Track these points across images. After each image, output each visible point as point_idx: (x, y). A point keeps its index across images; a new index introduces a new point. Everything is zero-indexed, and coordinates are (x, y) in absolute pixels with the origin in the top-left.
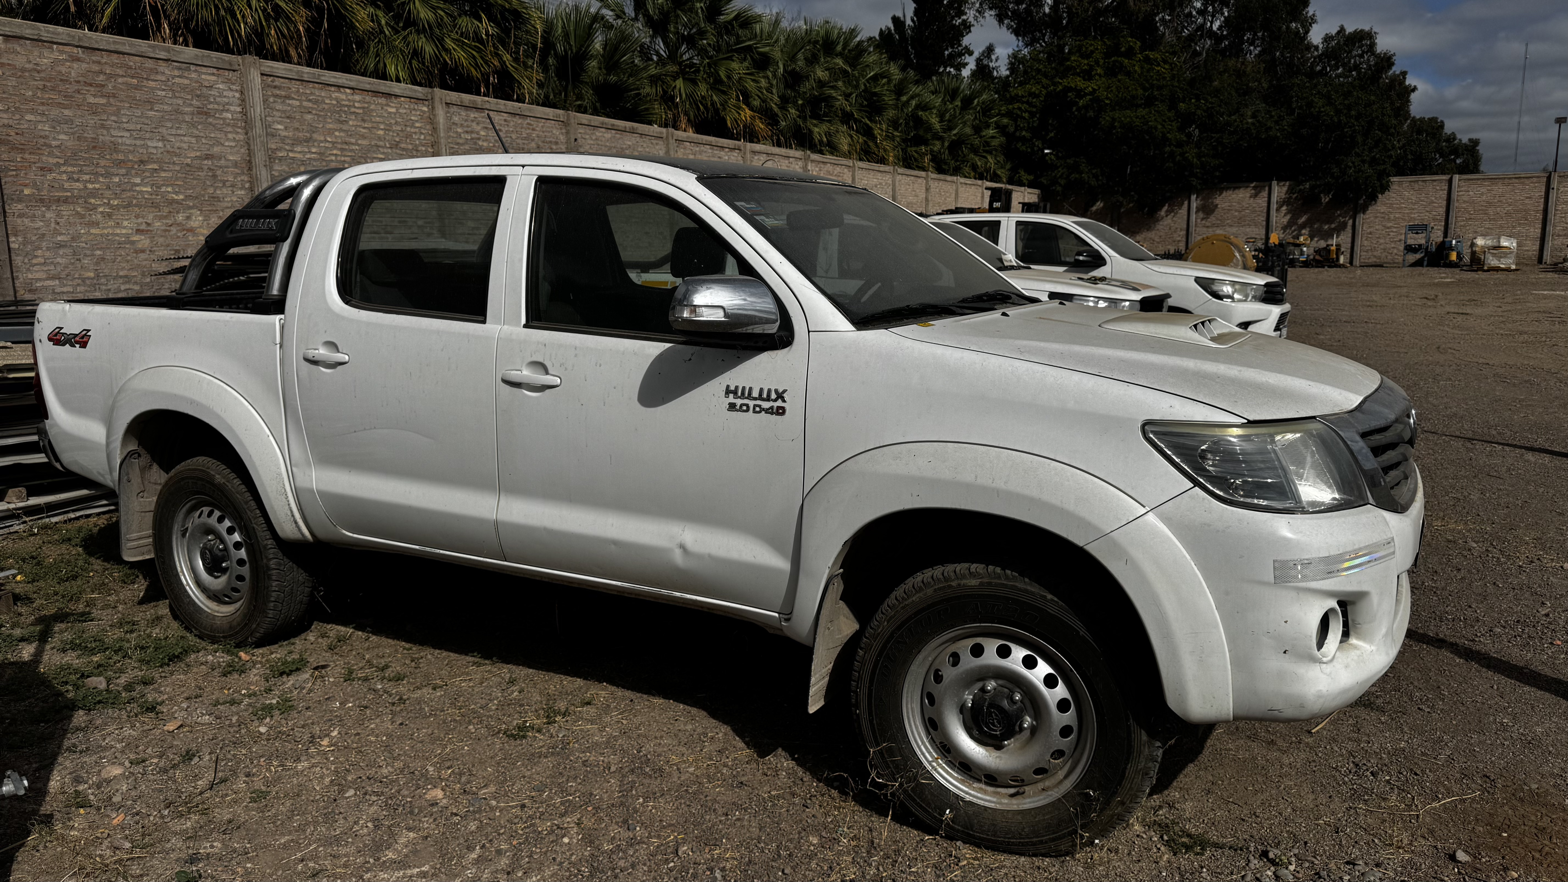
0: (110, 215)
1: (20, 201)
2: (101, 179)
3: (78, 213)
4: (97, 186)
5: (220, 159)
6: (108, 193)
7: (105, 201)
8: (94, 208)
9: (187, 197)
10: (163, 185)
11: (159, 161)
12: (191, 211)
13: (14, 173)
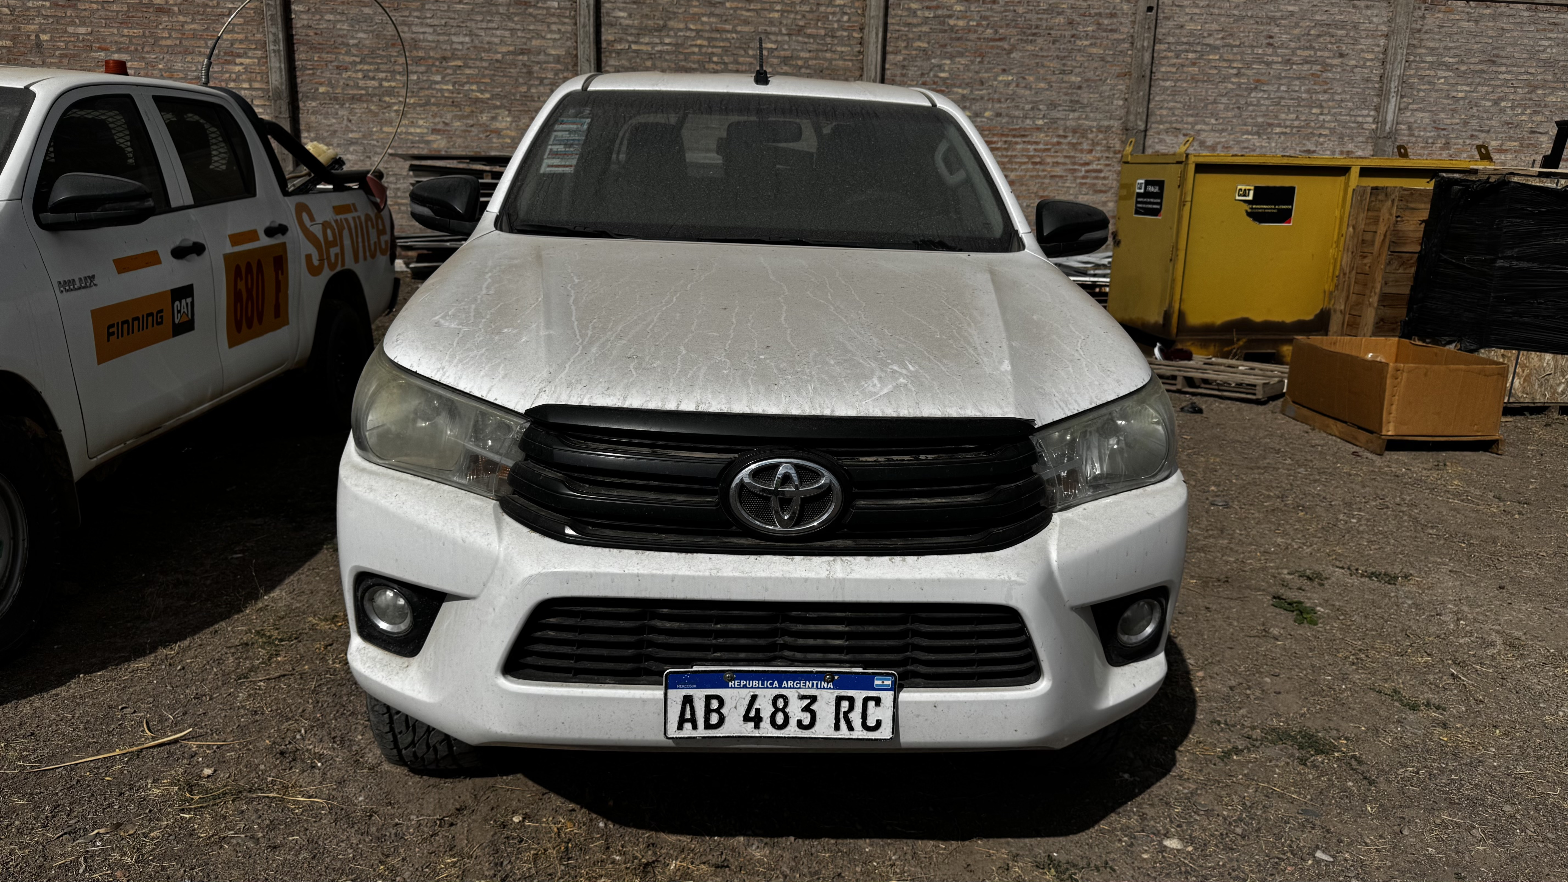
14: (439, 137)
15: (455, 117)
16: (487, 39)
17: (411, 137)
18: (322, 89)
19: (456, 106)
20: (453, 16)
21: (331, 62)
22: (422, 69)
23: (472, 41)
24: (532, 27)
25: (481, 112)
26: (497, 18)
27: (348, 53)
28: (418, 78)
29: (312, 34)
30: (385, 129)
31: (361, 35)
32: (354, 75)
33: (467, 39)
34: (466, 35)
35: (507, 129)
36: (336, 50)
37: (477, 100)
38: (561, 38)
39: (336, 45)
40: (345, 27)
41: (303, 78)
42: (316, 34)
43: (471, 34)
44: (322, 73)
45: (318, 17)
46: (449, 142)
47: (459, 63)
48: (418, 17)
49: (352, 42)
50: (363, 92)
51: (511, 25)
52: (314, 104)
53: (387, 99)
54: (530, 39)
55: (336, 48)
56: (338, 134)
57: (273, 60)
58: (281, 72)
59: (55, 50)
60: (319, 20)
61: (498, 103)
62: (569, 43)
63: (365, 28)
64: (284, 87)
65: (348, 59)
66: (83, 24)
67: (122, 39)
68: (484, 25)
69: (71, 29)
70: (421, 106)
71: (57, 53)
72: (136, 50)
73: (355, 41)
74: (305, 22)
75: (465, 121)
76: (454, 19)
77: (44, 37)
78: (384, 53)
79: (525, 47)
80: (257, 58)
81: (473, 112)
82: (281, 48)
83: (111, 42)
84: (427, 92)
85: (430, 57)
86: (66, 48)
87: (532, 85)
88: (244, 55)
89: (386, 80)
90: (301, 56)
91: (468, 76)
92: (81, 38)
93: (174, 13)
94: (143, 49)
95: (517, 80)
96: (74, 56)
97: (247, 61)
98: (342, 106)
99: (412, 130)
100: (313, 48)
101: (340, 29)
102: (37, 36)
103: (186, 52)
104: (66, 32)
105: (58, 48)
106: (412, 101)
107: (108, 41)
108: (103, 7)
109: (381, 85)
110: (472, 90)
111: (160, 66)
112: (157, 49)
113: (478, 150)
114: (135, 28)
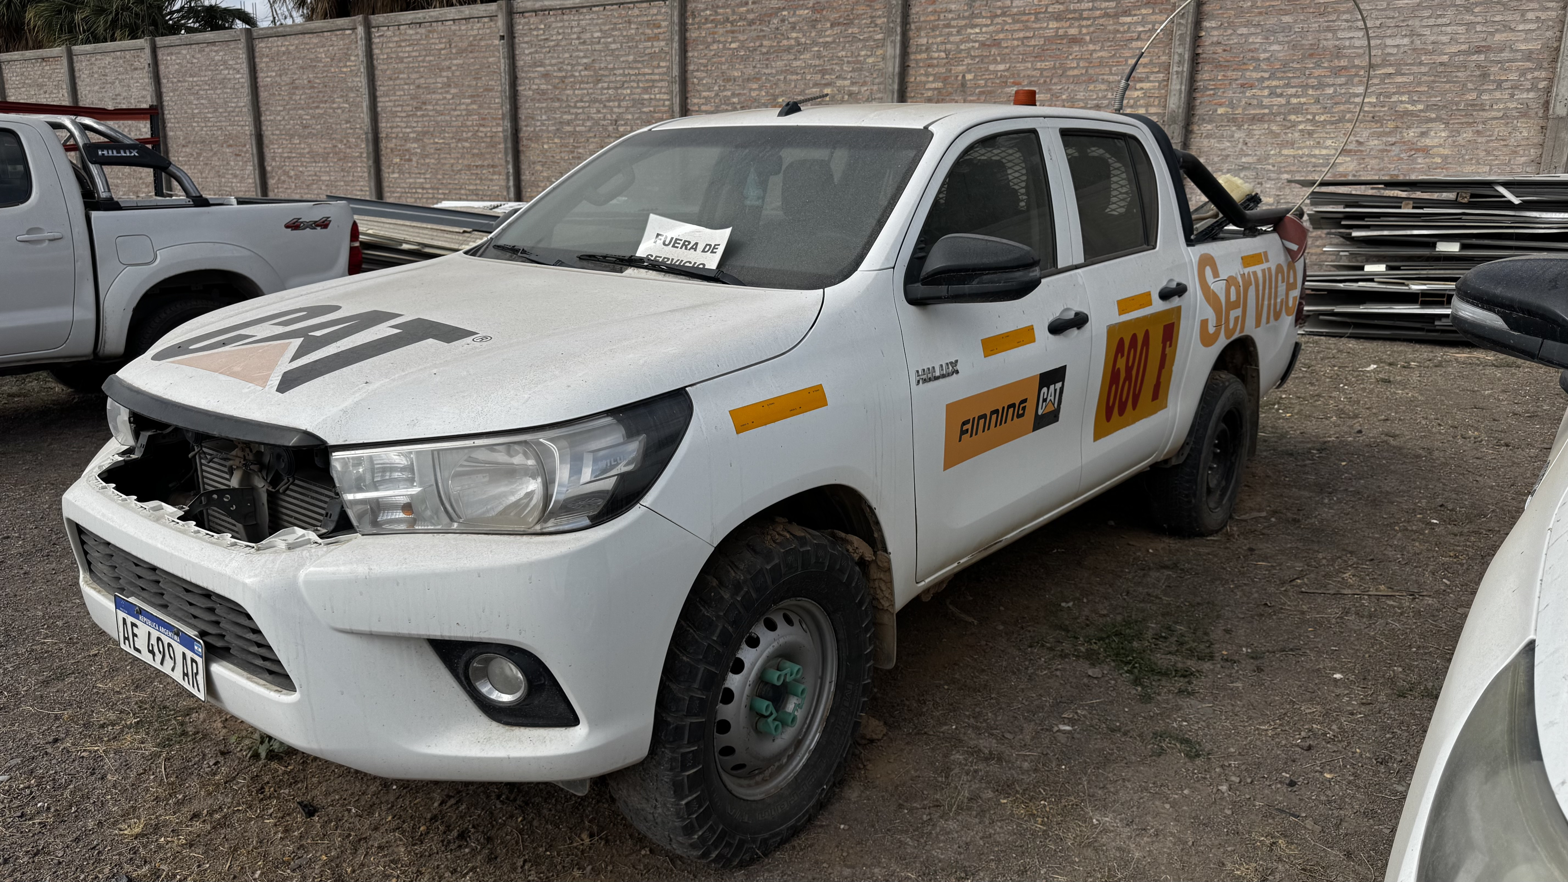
0: (1310, 134)
1: (1210, 121)
2: (1310, 92)
3: (1272, 132)
4: (1303, 100)
5: (1502, 51)
6: (1314, 109)
7: (1310, 117)
8: (1294, 125)
9: (1428, 108)
10: (1394, 93)
11: (1398, 64)
12: (1430, 125)
13: (1212, 92)
14: (1348, 159)
15: (1373, 134)
16: (1432, 38)
17: (1313, 160)
18: (1220, 111)
19: (1377, 122)
20: (1392, 14)
21: (1236, 80)
22: (1343, 80)
23: (1412, 42)
24: (1498, 18)
25: (1409, 127)
26: (1450, 12)
27: (1256, 69)
28: (1335, 92)
29: (1220, 51)
30: (1285, 152)
31: (1275, 47)
32: (1259, 93)
33: (1406, 41)
34: (1406, 36)
35: (1440, 145)
36: (1244, 67)
37: (1407, 113)
38: (1538, 28)
39: (1245, 61)
40: (1258, 40)
41: (1203, 99)
42: (1225, 50)
43: (1412, 34)
44: (1224, 92)
45: (1230, 32)
46: (1360, 164)
47: (1391, 70)
48: (1347, 21)
49: (1263, 56)
50: (1267, 111)
51: (1468, 18)
52: (1209, 127)
53: (1293, 117)
54: (1492, 34)
55: (1244, 64)
56: (1230, 159)
57: (1174, 82)
58: (1180, 94)
59: (976, 88)
60: (1231, 35)
61: (1434, 116)
62: (1549, 34)
63: (1282, 39)
64: (1180, 111)
65: (1255, 75)
66: (1003, 61)
67: (1034, 73)
68: (1431, 22)
69: (992, 67)
70: (1332, 123)
71: (977, 90)
72: (1045, 82)
73: (1267, 55)
74: (1215, 39)
75: (1384, 139)
76: (1393, 18)
77: (969, 77)
78: (1298, 66)
79: (1484, 44)
80: (1158, 81)
81: (1397, 127)
82: (1185, 69)
83: (1024, 76)
84: (1342, 107)
85: (1355, 66)
86: (986, 86)
87: (1485, 91)
88: (1146, 79)
89: (1295, 96)
90: (1205, 75)
91: (1399, 85)
92: (999, 74)
93: (1085, 43)
94: (1051, 80)
95: (1464, 85)
96: (990, 92)
97: (1146, 85)
98: (1239, 127)
99: (1317, 152)
100: (1219, 66)
101: (1253, 43)
102: (964, 77)
103: (1091, 80)
104: (987, 70)
105: (979, 87)
106: (1323, 118)
107: (1022, 75)
108: (1023, 43)
109: (1288, 102)
110: (1401, 102)
111: (1064, 97)
112: (1064, 80)
113: (1396, 173)
114: (1048, 61)
